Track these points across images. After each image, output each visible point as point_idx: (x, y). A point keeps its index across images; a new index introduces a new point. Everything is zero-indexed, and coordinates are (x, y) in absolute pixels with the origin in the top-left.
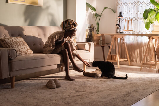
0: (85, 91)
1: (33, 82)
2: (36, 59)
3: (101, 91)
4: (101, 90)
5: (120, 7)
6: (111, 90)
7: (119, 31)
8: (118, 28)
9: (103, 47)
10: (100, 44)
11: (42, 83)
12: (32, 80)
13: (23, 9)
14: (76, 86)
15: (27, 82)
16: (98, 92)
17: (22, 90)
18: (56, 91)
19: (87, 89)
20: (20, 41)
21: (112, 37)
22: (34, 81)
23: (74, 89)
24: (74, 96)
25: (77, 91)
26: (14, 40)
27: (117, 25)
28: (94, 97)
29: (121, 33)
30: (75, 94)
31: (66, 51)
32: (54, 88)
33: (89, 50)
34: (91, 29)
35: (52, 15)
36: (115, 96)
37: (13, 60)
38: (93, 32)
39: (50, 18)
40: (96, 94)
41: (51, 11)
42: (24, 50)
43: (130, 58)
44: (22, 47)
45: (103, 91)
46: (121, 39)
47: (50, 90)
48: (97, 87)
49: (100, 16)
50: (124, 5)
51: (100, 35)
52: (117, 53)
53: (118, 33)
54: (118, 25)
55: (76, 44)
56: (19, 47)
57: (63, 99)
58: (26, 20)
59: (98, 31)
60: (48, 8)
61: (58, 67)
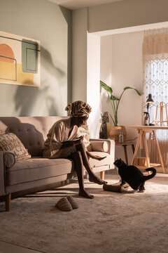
0: (117, 214)
1: (33, 202)
2: (40, 167)
3: (139, 214)
4: (139, 211)
5: (148, 86)
6: (153, 212)
7: (147, 122)
8: (146, 118)
9: (125, 146)
10: (120, 141)
11: (46, 202)
12: (30, 198)
13: (14, 91)
14: (100, 207)
15: (24, 201)
16: (136, 215)
17: (23, 213)
18: (75, 215)
19: (118, 210)
20: (14, 140)
21: (139, 132)
22: (35, 200)
23: (99, 211)
24: (104, 222)
25: (105, 214)
26: (6, 139)
27: (145, 113)
28: (134, 222)
29: (150, 125)
30: (105, 219)
31: (78, 154)
32: (70, 210)
33: (109, 152)
34: (105, 119)
35: (52, 99)
36: (162, 221)
37: (11, 169)
38: (107, 123)
39: (50, 103)
40: (134, 217)
41: (50, 93)
42: (21, 153)
43: (164, 162)
44: (18, 149)
45: (143, 213)
46: (150, 134)
47: (65, 213)
48: (131, 207)
49: (119, 100)
50: (154, 85)
51: (119, 128)
52: (147, 155)
53: (146, 125)
54: (147, 113)
55: (90, 143)
56: (14, 149)
57: (90, 226)
58: (17, 108)
59: (117, 122)
60: (46, 88)
61: (68, 178)
